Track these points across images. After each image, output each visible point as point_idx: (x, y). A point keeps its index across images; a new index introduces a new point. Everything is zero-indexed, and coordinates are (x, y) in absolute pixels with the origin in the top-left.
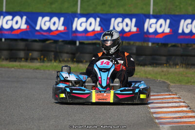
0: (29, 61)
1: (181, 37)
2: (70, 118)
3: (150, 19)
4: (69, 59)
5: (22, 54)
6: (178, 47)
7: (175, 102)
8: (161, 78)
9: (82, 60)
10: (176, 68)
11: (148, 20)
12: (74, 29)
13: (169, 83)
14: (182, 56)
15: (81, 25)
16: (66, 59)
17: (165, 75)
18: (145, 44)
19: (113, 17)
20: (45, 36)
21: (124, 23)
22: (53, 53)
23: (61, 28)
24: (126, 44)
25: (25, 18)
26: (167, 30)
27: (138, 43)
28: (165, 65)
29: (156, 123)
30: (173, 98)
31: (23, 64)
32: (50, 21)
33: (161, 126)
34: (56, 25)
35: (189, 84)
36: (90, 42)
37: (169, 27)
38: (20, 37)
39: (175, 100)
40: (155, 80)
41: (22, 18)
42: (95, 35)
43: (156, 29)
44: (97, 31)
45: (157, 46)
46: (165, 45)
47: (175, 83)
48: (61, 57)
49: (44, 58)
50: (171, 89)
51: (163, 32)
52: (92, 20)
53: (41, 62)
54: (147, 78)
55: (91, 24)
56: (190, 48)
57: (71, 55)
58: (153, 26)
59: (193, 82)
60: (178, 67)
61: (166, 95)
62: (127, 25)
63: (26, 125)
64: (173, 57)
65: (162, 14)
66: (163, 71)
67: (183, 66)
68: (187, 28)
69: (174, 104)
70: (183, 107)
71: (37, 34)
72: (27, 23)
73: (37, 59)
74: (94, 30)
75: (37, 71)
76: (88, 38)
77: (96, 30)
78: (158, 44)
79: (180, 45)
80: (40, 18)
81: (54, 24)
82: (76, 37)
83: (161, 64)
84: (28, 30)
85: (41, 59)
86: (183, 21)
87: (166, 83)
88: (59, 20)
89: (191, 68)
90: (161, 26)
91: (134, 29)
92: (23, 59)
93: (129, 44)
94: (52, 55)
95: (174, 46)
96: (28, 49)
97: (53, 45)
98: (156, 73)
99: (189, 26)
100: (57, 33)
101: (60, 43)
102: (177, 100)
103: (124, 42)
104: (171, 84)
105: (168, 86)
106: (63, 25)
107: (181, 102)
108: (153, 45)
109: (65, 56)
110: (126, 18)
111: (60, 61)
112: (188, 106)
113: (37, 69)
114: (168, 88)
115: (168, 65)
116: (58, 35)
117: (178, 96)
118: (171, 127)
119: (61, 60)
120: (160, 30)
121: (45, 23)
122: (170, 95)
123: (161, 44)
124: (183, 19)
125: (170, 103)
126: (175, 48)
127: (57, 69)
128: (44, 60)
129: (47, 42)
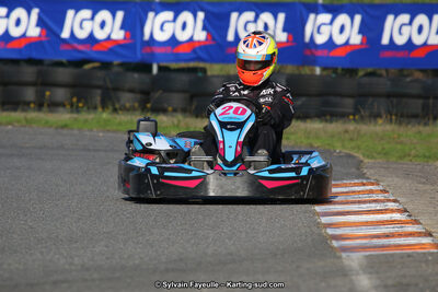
0: (45, 109)
2: (141, 239)
3: (317, 13)
4: (136, 105)
5: (30, 94)
6: (381, 76)
7: (375, 201)
8: (343, 147)
9: (166, 105)
10: (376, 123)
11: (312, 16)
12: (147, 36)
13: (362, 158)
14: (388, 96)
15: (162, 28)
16: (128, 105)
17: (352, 139)
18: (307, 71)
19: (235, 10)
21: (260, 24)
22: (99, 92)
23: (118, 35)
25: (35, 12)
27: (291, 69)
28: (351, 117)
29: (333, 248)
30: (371, 192)
31: (32, 115)
32: (92, 18)
33: (344, 255)
34: (107, 29)
35: (407, 160)
36: (183, 65)
38: (26, 55)
39: (375, 197)
40: (329, 150)
41: (29, 13)
42: (194, 51)
43: (331, 37)
44: (199, 42)
45: (333, 75)
46: (351, 72)
47: (373, 158)
48: (119, 101)
49: (79, 101)
50: (365, 171)
51: (347, 43)
53: (72, 112)
55: (184, 26)
56: (408, 79)
57: (138, 96)
58: (323, 29)
59: (415, 156)
60: (380, 121)
61: (355, 185)
62: (266, 28)
64: (370, 99)
65: (344, 2)
66: (346, 131)
67: (391, 120)
68: (400, 33)
70: (392, 211)
71: (64, 48)
72: (40, 23)
73: (64, 106)
74: (191, 39)
75: (64, 132)
76: (178, 58)
77: (196, 38)
78: (335, 70)
79: (384, 73)
80: (70, 13)
82: (153, 54)
83: (342, 116)
84: (43, 39)
85: (72, 105)
86: (390, 18)
87: (355, 157)
89: (409, 123)
90: (342, 29)
91: (282, 37)
92: (32, 105)
94: (97, 96)
95: (372, 74)
96: (44, 83)
97: (100, 74)
98: (332, 136)
100: (109, 45)
101: (116, 69)
102: (380, 197)
104: (366, 161)
105: (359, 165)
106: (122, 27)
107: (389, 201)
108: (325, 73)
110: (263, 11)
111: (115, 110)
112: (405, 211)
113: (64, 127)
114: (358, 169)
115: (357, 117)
116: (111, 51)
117: (381, 188)
118: (367, 256)
119: (117, 106)
120: (339, 40)
121: (81, 24)
122: (364, 184)
123: (343, 69)
124: (390, 13)
125: (364, 202)
126: (374, 79)
127: (108, 128)
128: (77, 107)
129: (87, 67)
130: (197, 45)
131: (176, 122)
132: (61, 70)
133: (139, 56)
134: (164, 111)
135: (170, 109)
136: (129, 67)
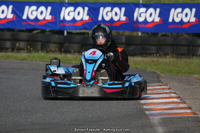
0: (15, 51)
1: (172, 26)
2: (58, 110)
3: (139, 8)
4: (57, 49)
5: (8, 44)
6: (168, 36)
7: (166, 93)
8: (151, 68)
9: (70, 49)
10: (166, 58)
11: (137, 9)
12: (62, 18)
13: (159, 73)
14: (172, 45)
15: (68, 14)
16: (53, 50)
17: (155, 65)
18: (135, 34)
19: (102, 6)
20: (32, 25)
21: (114, 13)
22: (40, 43)
23: (49, 17)
24: (115, 34)
25: (11, 7)
26: (157, 19)
27: (127, 33)
28: (155, 55)
29: (146, 114)
30: (164, 89)
31: (10, 54)
32: (37, 10)
33: (151, 118)
34: (44, 15)
35: (180, 74)
36: (78, 31)
37: (159, 16)
38: (7, 27)
39: (165, 91)
40: (145, 70)
41: (8, 8)
42: (83, 25)
43: (146, 18)
44: (86, 21)
45: (147, 36)
46: (155, 34)
47: (165, 73)
48: (49, 47)
49: (30, 48)
50: (161, 79)
51: (153, 21)
52: (80, 9)
53: (27, 53)
54: (137, 68)
55: (79, 14)
56: (181, 38)
57: (58, 45)
58: (142, 15)
59: (184, 73)
60: (168, 57)
61: (156, 86)
62: (116, 14)
63: (13, 117)
64: (164, 47)
65: (152, 2)
66: (153, 61)
67: (173, 56)
68: (177, 17)
69: (165, 95)
70: (173, 98)
71: (23, 23)
72: (13, 12)
73: (24, 50)
74: (82, 20)
75: (24, 61)
76: (76, 28)
77: (84, 19)
78: (148, 33)
79: (170, 35)
80: (27, 8)
81: (42, 13)
82: (64, 26)
83: (151, 54)
84: (15, 19)
85: (27, 49)
86: (173, 10)
87: (157, 73)
88: (47, 9)
89: (181, 58)
90: (151, 15)
91: (123, 18)
92: (10, 50)
93: (119, 33)
94: (39, 45)
95: (165, 35)
96: (15, 39)
97: (40, 35)
98: (146, 64)
99: (180, 15)
100: (44, 22)
101: (47, 33)
102: (168, 91)
103: (113, 32)
104: (162, 75)
105: (158, 77)
106: (50, 14)
107: (172, 93)
108: (143, 35)
109: (53, 46)
110: (115, 7)
111: (47, 52)
112: (179, 97)
113: (24, 59)
114: (158, 79)
115: (158, 55)
116: (45, 25)
117: (168, 87)
118: (161, 118)
119: (48, 50)
120: (150, 20)
121: (32, 12)
122: (160, 86)
123: (151, 33)
124: (173, 8)
125: (161, 94)
126: (166, 38)
127: (44, 60)
128: (30, 50)
129: (34, 32)
130: (84, 22)
131: (75, 57)
132: (22, 34)
133: (58, 27)
134: (69, 52)
135: (72, 51)
136: (54, 32)
